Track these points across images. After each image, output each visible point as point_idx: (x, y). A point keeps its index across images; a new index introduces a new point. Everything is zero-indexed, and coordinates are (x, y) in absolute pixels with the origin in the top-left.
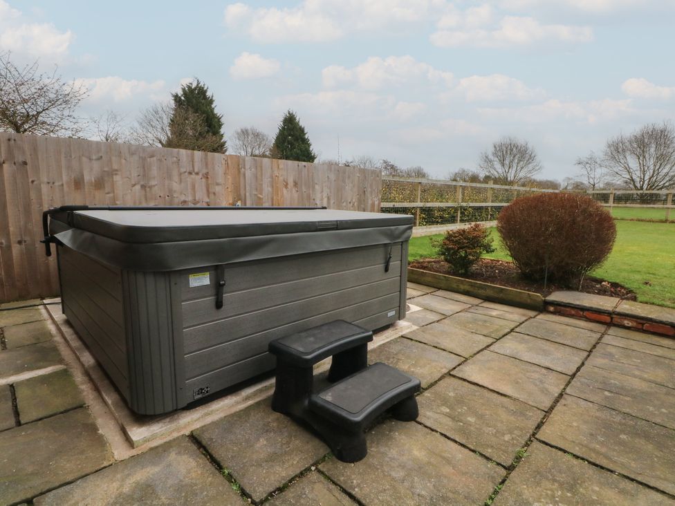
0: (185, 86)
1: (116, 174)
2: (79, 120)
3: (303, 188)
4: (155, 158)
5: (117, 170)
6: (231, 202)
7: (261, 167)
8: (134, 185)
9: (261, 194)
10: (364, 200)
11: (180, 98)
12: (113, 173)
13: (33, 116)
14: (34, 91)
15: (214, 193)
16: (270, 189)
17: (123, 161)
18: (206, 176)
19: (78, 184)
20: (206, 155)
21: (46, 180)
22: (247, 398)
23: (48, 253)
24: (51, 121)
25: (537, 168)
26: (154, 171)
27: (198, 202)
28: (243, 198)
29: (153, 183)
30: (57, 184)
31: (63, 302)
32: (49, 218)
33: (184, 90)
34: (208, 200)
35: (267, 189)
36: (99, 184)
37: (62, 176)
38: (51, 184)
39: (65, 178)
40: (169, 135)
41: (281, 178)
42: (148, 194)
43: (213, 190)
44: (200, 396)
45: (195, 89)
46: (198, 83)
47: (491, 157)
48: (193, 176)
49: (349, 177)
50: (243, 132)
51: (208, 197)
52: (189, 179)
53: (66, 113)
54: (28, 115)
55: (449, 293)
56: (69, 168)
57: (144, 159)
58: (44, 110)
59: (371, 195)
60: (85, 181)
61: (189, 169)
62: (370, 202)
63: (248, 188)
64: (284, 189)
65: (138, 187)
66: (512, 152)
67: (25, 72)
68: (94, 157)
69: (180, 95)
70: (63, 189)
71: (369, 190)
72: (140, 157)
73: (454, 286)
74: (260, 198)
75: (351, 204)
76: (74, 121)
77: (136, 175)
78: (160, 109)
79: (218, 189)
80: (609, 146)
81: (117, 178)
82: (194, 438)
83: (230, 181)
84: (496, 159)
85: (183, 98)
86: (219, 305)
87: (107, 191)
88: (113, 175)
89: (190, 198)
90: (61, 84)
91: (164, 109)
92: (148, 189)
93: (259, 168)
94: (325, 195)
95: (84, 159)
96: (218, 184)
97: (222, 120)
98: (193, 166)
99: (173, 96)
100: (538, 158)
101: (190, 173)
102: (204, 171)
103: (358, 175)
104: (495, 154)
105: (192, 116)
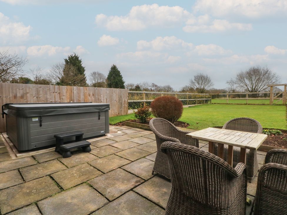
0: (70, 56)
1: (28, 94)
2: (24, 71)
3: (96, 96)
4: (41, 88)
5: (28, 92)
6: (69, 101)
7: (80, 90)
8: (34, 97)
9: (80, 98)
10: (121, 100)
11: (68, 60)
12: (27, 93)
13: (5, 70)
14: (6, 61)
15: (62, 99)
16: (83, 97)
17: (31, 90)
18: (59, 93)
19: (15, 97)
20: (60, 87)
21: (5, 96)
22: (50, 150)
23: (3, 117)
24: (13, 72)
25: (212, 85)
26: (41, 92)
27: (57, 102)
28: (73, 100)
29: (40, 96)
30: (8, 97)
31: (7, 134)
32: (4, 107)
33: (69, 57)
34: (60, 101)
35: (82, 97)
36: (22, 97)
37: (10, 95)
38: (6, 98)
39: (11, 95)
40: (63, 75)
41: (87, 93)
42: (39, 99)
43: (62, 98)
44: (36, 147)
45: (74, 57)
46: (75, 55)
47: (194, 81)
48: (55, 93)
49: (114, 92)
50: (94, 73)
51: (60, 100)
52: (53, 94)
53: (19, 69)
54: (3, 69)
55: (136, 128)
56: (12, 92)
57: (37, 89)
58: (10, 68)
59: (124, 98)
60: (18, 96)
61: (53, 91)
62: (123, 100)
63: (75, 97)
64: (89, 97)
65: (35, 98)
66: (202, 79)
67: (3, 53)
68: (21, 89)
69: (67, 59)
70: (10, 99)
71: (123, 96)
72: (36, 88)
73: (138, 126)
74: (79, 100)
75: (116, 101)
76: (22, 71)
77: (35, 93)
78: (59, 65)
79: (64, 97)
80: (238, 76)
81: (28, 95)
82: (32, 156)
83: (68, 94)
84: (196, 82)
85: (69, 60)
86: (41, 125)
87: (25, 99)
88: (27, 94)
89: (54, 101)
90: (17, 58)
91: (61, 65)
92: (39, 98)
93: (79, 90)
94: (105, 98)
95: (17, 89)
96: (64, 96)
97: (85, 69)
98: (55, 90)
99: (65, 60)
100: (212, 81)
101: (54, 93)
102: (59, 92)
103: (118, 91)
104: (195, 80)
105: (72, 68)
